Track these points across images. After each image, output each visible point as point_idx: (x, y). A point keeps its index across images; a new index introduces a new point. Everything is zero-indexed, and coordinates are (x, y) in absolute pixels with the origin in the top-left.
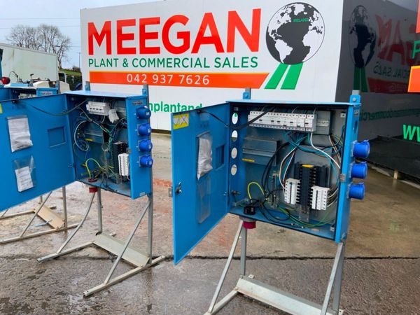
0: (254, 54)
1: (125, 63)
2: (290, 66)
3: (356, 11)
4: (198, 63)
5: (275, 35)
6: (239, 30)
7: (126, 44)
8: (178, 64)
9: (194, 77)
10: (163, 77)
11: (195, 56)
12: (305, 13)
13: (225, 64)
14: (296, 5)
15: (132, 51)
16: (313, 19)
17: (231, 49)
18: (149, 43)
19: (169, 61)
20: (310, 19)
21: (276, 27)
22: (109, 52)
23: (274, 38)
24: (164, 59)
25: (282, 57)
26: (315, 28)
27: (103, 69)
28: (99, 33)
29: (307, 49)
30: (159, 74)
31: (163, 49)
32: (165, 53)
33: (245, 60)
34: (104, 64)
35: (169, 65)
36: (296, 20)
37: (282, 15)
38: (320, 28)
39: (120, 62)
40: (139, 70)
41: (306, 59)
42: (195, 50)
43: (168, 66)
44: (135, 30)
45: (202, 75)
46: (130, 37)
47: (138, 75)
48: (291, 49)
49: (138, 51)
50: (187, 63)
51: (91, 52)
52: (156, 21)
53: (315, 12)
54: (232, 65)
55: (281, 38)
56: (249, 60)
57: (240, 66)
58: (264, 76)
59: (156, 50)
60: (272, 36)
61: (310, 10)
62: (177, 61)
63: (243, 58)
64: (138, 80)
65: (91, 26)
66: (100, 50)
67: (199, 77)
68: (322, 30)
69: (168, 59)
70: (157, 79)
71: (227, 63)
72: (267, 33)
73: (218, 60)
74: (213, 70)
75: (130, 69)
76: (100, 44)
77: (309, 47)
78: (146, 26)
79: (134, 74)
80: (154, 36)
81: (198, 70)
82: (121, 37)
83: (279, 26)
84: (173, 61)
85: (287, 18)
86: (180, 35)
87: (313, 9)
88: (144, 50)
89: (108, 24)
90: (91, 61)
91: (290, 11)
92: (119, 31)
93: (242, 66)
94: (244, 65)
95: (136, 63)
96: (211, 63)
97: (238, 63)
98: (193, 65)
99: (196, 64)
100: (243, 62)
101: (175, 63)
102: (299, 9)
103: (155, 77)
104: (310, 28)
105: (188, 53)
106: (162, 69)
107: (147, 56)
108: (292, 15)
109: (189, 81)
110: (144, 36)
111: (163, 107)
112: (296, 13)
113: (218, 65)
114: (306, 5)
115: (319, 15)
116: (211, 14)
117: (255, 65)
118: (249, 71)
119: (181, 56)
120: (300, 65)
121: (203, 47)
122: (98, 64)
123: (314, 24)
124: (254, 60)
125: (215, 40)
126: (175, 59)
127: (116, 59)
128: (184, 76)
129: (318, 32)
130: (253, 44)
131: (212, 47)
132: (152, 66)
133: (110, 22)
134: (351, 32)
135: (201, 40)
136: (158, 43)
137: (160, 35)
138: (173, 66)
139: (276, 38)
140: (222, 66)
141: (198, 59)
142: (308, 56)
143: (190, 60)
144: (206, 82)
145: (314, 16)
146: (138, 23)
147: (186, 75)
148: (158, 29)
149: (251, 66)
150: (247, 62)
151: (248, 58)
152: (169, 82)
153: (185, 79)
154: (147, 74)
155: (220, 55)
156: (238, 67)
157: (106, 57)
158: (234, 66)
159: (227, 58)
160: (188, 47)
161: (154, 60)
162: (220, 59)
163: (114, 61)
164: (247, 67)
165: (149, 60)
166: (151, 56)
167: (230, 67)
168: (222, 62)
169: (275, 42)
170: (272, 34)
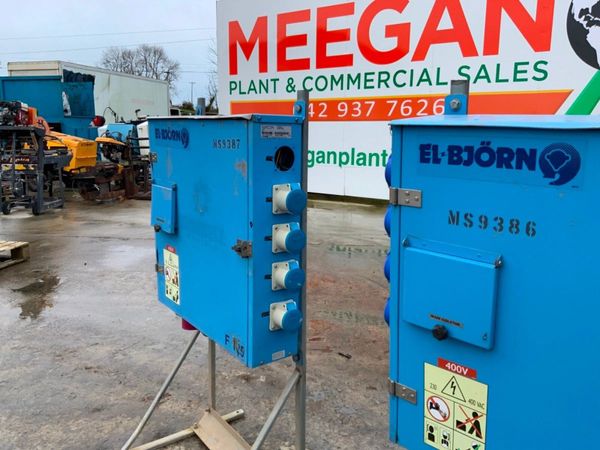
0: (542, 55)
1: (290, 85)
4: (425, 77)
5: (587, 19)
6: (509, 13)
7: (293, 53)
8: (385, 81)
9: (415, 102)
10: (356, 106)
11: (418, 67)
13: (478, 77)
15: (303, 64)
17: (492, 47)
18: (334, 49)
19: (369, 77)
22: (263, 68)
23: (585, 23)
24: (359, 75)
27: (253, 97)
28: (248, 38)
30: (350, 102)
31: (359, 60)
32: (361, 64)
33: (520, 68)
34: (255, 89)
35: (368, 84)
39: (282, 84)
40: (315, 95)
42: (420, 55)
43: (366, 87)
44: (309, 28)
45: (432, 99)
46: (301, 40)
47: (312, 105)
49: (313, 63)
50: (400, 79)
51: (233, 70)
52: (348, 9)
54: (493, 78)
56: (530, 68)
57: (511, 79)
58: (564, 96)
59: (346, 60)
60: (582, 21)
62: (384, 77)
63: (517, 64)
64: (312, 113)
65: (234, 27)
66: (248, 66)
67: (426, 102)
69: (366, 74)
70: (346, 110)
71: (483, 75)
72: (571, 16)
73: (464, 71)
76: (248, 56)
78: (329, 20)
80: (342, 36)
81: (424, 90)
82: (285, 42)
84: (375, 77)
86: (391, 31)
88: (324, 61)
89: (262, 23)
90: (233, 86)
92: (281, 29)
93: (515, 80)
94: (519, 76)
95: (310, 84)
97: (507, 72)
98: (415, 81)
99: (421, 80)
100: (516, 72)
101: (380, 81)
103: (343, 107)
105: (405, 62)
106: (355, 92)
107: (328, 72)
109: (407, 111)
110: (325, 37)
111: (356, 158)
117: (542, 75)
118: (531, 87)
119: (392, 68)
121: (434, 49)
122: (245, 88)
124: (539, 66)
125: (460, 34)
126: (380, 73)
127: (275, 80)
128: (395, 102)
130: (538, 36)
131: (454, 47)
132: (337, 88)
133: (266, 18)
135: (431, 36)
136: (350, 47)
137: (354, 35)
138: (376, 86)
139: (589, 25)
140: (472, 80)
141: (425, 71)
143: (409, 73)
144: (439, 110)
146: (314, 16)
147: (400, 100)
148: (350, 23)
149: (534, 78)
150: (525, 72)
151: (527, 63)
152: (368, 114)
153: (398, 106)
154: (327, 102)
155: (469, 61)
156: (507, 81)
157: (258, 76)
158: (498, 80)
159: (483, 67)
160: (407, 51)
161: (342, 77)
162: (468, 68)
163: (271, 84)
164: (526, 80)
165: (333, 77)
166: (337, 72)
167: (489, 81)
168: (472, 73)
169: (588, 32)
170: (580, 17)
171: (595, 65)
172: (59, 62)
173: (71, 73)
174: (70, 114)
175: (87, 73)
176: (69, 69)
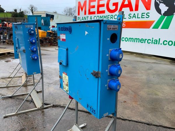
0: (148, 11)
1: (91, 18)
2: (166, 17)
7: (92, 10)
13: (133, 17)
15: (94, 13)
17: (137, 9)
18: (101, 9)
19: (109, 16)
22: (85, 14)
23: (159, 2)
24: (106, 16)
25: (163, 12)
28: (82, 6)
31: (106, 11)
32: (107, 13)
33: (143, 14)
34: (83, 19)
43: (108, 19)
46: (94, 7)
48: (168, 8)
49: (96, 12)
50: (116, 17)
51: (79, 14)
54: (137, 17)
55: (162, 3)
56: (145, 14)
57: (141, 17)
58: (153, 22)
59: (103, 12)
62: (112, 16)
63: (142, 13)
65: (79, 3)
69: (108, 16)
71: (134, 16)
73: (130, 15)
74: (127, 20)
76: (82, 11)
78: (100, 1)
80: (103, 5)
82: (90, 7)
84: (110, 16)
86: (114, 4)
88: (99, 12)
92: (90, 4)
93: (142, 18)
94: (143, 17)
95: (95, 18)
97: (140, 16)
100: (142, 15)
101: (111, 17)
105: (117, 13)
110: (99, 6)
113: (130, 17)
117: (148, 16)
118: (145, 20)
119: (114, 14)
120: (172, 16)
121: (124, 9)
122: (81, 19)
124: (148, 14)
125: (129, 5)
126: (111, 15)
127: (88, 17)
131: (128, 9)
133: (86, 1)
135: (123, 6)
136: (104, 9)
137: (105, 5)
138: (110, 19)
140: (132, 17)
144: (124, 25)
149: (146, 17)
150: (144, 15)
151: (145, 13)
155: (132, 12)
156: (140, 18)
157: (84, 16)
158: (138, 18)
159: (134, 14)
160: (117, 10)
161: (102, 16)
162: (131, 14)
163: (87, 18)
164: (144, 18)
165: (100, 16)
167: (136, 18)
168: (132, 16)
169: (159, 5)
170: (158, 1)
171: (161, 14)
172: (45, 11)
173: (48, 14)
174: (44, 25)
175: (52, 14)
176: (47, 13)
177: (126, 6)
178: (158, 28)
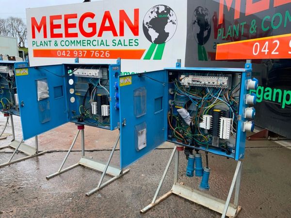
0: (136, 37)
1: (56, 43)
2: (157, 45)
3: (197, 10)
4: (102, 43)
5: (148, 26)
6: (126, 22)
7: (56, 31)
8: (89, 44)
9: (100, 52)
10: (80, 52)
11: (100, 39)
12: (165, 12)
13: (118, 44)
14: (160, 7)
15: (60, 36)
16: (170, 15)
17: (122, 34)
18: (71, 31)
19: (84, 42)
20: (168, 15)
21: (149, 20)
22: (45, 36)
23: (147, 27)
26: (171, 21)
27: (42, 48)
28: (39, 24)
29: (167, 34)
30: (78, 51)
31: (80, 34)
32: (81, 37)
33: (131, 41)
34: (42, 45)
35: (84, 44)
36: (160, 16)
37: (152, 12)
38: (174, 21)
39: (53, 43)
40: (65, 48)
41: (166, 41)
42: (100, 35)
44: (61, 22)
45: (105, 51)
46: (59, 26)
47: (64, 51)
48: (158, 34)
49: (64, 35)
50: (95, 43)
51: (34, 37)
52: (75, 16)
53: (171, 11)
54: (123, 44)
55: (152, 28)
56: (133, 41)
57: (128, 45)
58: (143, 51)
59: (75, 35)
60: (146, 26)
61: (168, 10)
62: (89, 42)
63: (130, 40)
64: (64, 55)
65: (33, 20)
66: (39, 35)
67: (103, 52)
68: (176, 22)
70: (77, 54)
71: (120, 43)
72: (143, 24)
73: (114, 41)
74: (111, 48)
75: (59, 47)
76: (39, 31)
77: (168, 33)
78: (69, 20)
79: (62, 51)
80: (74, 26)
81: (102, 48)
82: (53, 27)
83: (150, 20)
84: (86, 42)
85: (154, 15)
86: (90, 25)
87: (170, 9)
88: (68, 35)
89: (44, 19)
90: (34, 43)
91: (156, 10)
92: (52, 23)
93: (130, 45)
94: (131, 44)
95: (63, 43)
96: (110, 43)
97: (127, 43)
98: (99, 45)
99: (101, 44)
100: (130, 43)
101: (88, 43)
102: (162, 9)
103: (75, 52)
104: (169, 21)
105: (95, 37)
106: (79, 47)
107: (70, 39)
108: (157, 12)
109: (97, 55)
110: (68, 26)
112: (160, 12)
113: (114, 44)
114: (166, 6)
115: (173, 13)
116: (109, 12)
117: (137, 44)
118: (134, 48)
119: (91, 39)
120: (163, 44)
121: (104, 32)
122: (39, 44)
123: (171, 18)
124: (136, 41)
125: (112, 28)
127: (50, 41)
128: (93, 52)
129: (173, 23)
130: (135, 30)
131: (111, 32)
132: (73, 45)
133: (45, 17)
134: (194, 23)
135: (103, 28)
137: (78, 25)
138: (86, 45)
139: (149, 28)
141: (102, 40)
142: (168, 38)
143: (97, 41)
144: (108, 55)
145: (171, 13)
146: (63, 18)
147: (95, 51)
148: (76, 21)
149: (135, 45)
152: (85, 56)
153: (94, 53)
154: (70, 50)
155: (115, 38)
157: (44, 40)
159: (120, 40)
160: (96, 33)
161: (74, 41)
163: (49, 43)
164: (132, 45)
165: (71, 41)
166: (73, 39)
168: (117, 42)
169: (148, 30)
171: (151, 41)
177: (107, 29)
178: (149, 59)
